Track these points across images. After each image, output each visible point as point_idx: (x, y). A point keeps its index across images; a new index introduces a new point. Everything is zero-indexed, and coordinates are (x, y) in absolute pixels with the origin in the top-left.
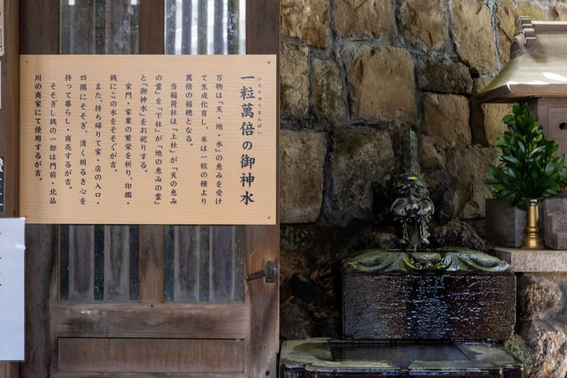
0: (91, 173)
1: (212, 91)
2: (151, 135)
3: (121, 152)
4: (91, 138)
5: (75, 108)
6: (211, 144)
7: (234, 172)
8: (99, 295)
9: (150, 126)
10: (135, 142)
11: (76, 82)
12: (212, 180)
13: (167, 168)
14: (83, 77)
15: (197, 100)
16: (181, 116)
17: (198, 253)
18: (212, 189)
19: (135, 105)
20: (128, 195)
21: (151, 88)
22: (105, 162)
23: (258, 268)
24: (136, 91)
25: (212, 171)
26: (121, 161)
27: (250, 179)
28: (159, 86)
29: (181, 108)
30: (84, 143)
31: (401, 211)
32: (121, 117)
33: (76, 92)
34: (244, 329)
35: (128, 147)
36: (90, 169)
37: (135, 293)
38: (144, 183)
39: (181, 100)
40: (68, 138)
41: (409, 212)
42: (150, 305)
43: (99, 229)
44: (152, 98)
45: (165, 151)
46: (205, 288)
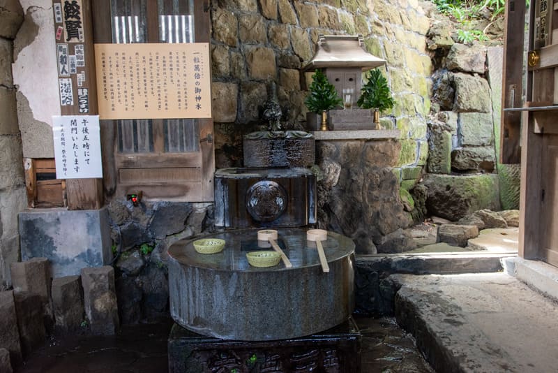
0: (129, 97)
1: (181, 60)
2: (155, 79)
3: (142, 87)
4: (128, 81)
5: (121, 67)
6: (182, 83)
7: (192, 95)
8: (136, 150)
9: (155, 75)
10: (148, 82)
11: (120, 56)
12: (183, 99)
13: (163, 94)
14: (123, 54)
15: (174, 64)
16: (168, 71)
17: (178, 131)
18: (183, 103)
19: (148, 66)
20: (146, 106)
21: (154, 59)
22: (135, 92)
23: (204, 137)
24: (147, 59)
25: (183, 95)
26: (142, 91)
27: (199, 98)
28: (157, 57)
29: (168, 67)
30: (125, 83)
32: (141, 72)
33: (121, 61)
34: (199, 163)
35: (145, 85)
36: (129, 94)
37: (152, 149)
38: (153, 101)
39: (168, 64)
40: (118, 81)
42: (159, 154)
43: (135, 121)
44: (154, 62)
45: (162, 86)
46: (182, 146)
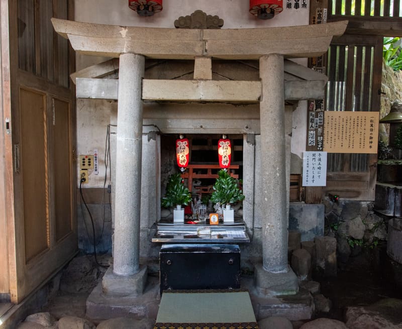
0: (333, 141)
1: (363, 121)
2: (348, 131)
3: (341, 135)
4: (333, 132)
5: (330, 124)
6: (363, 134)
7: (368, 140)
8: (333, 171)
9: (348, 129)
10: (344, 133)
11: (330, 118)
12: (362, 142)
13: (352, 139)
14: (332, 117)
15: (359, 123)
16: (356, 127)
17: (357, 160)
18: (362, 144)
19: (345, 124)
20: (342, 146)
21: (349, 119)
22: (337, 137)
23: (372, 164)
24: (345, 120)
25: (362, 140)
26: (340, 137)
27: (372, 142)
28: (351, 119)
29: (356, 125)
30: (332, 133)
31: (384, 150)
32: (341, 126)
33: (330, 120)
34: (368, 179)
35: (342, 134)
36: (333, 139)
37: (342, 170)
38: (346, 143)
39: (356, 123)
40: (328, 132)
41: (385, 150)
42: (346, 173)
43: (334, 154)
44: (349, 122)
45: (351, 135)
46: (359, 169)
